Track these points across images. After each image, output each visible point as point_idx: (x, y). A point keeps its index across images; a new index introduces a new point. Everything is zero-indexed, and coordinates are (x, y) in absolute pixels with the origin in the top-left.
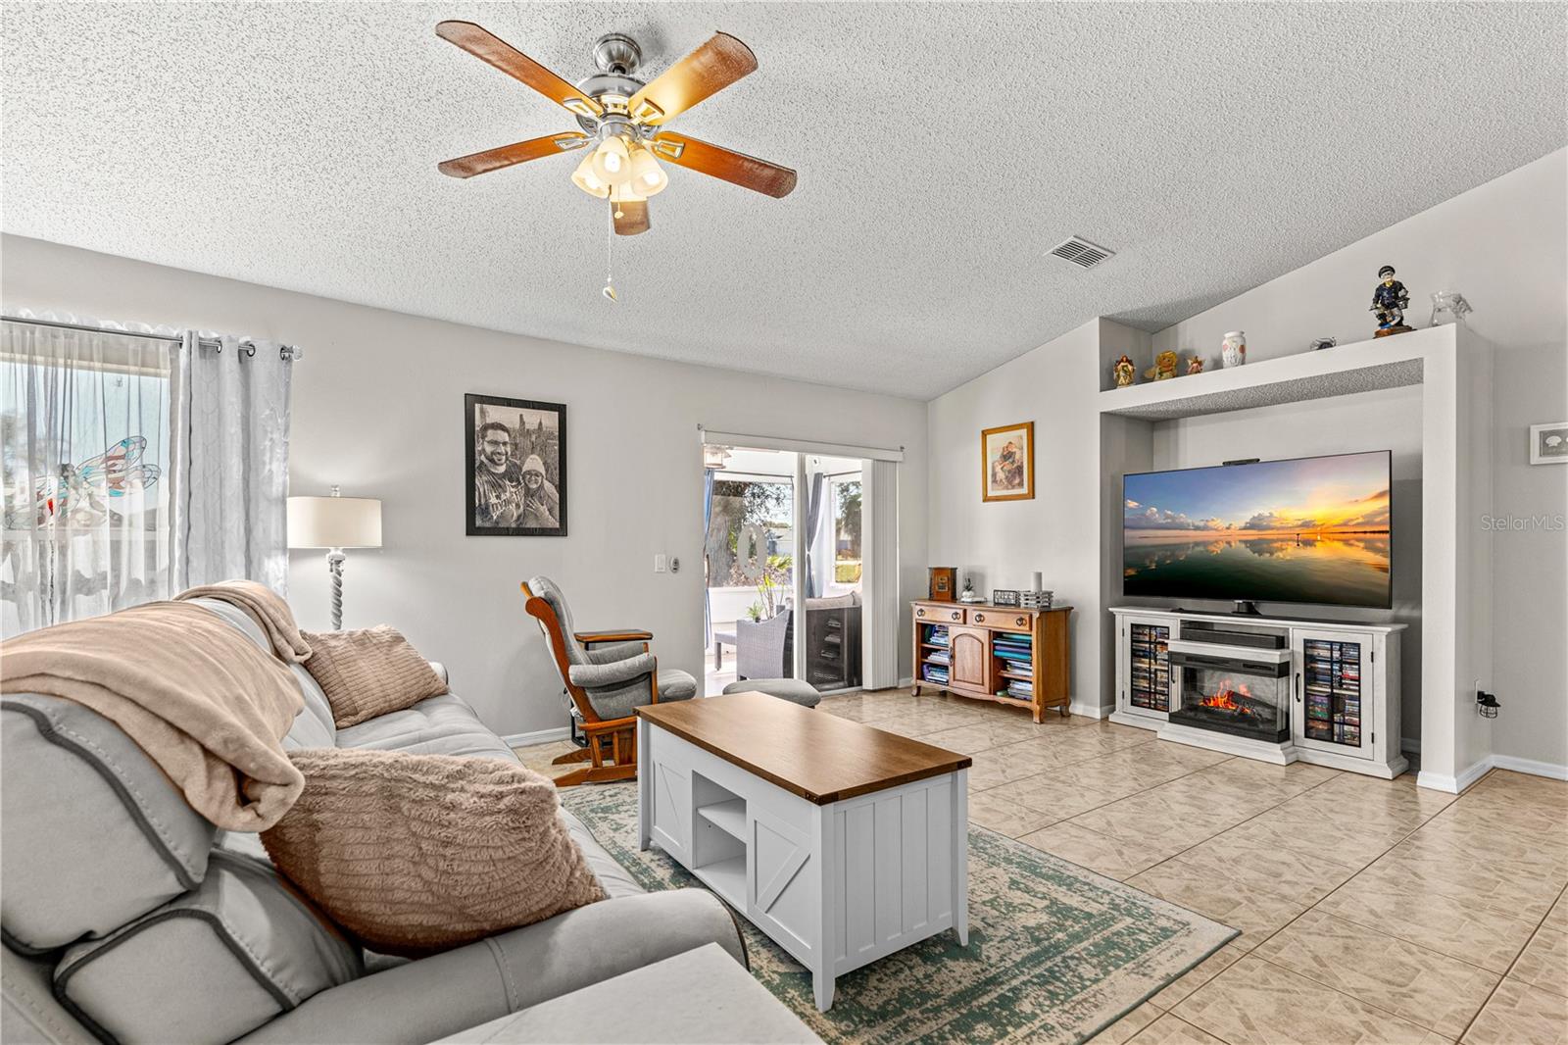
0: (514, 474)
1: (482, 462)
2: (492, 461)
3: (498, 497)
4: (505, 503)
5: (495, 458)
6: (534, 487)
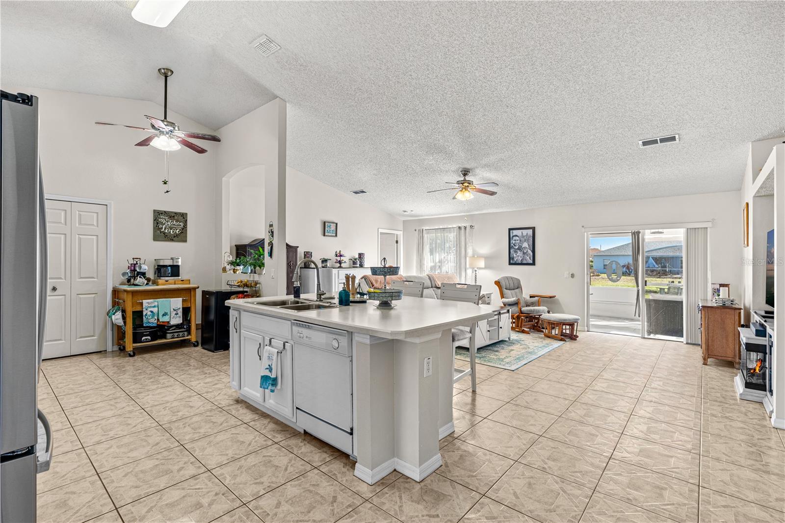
1: (512, 246)
2: (515, 245)
3: (516, 255)
6: (525, 251)
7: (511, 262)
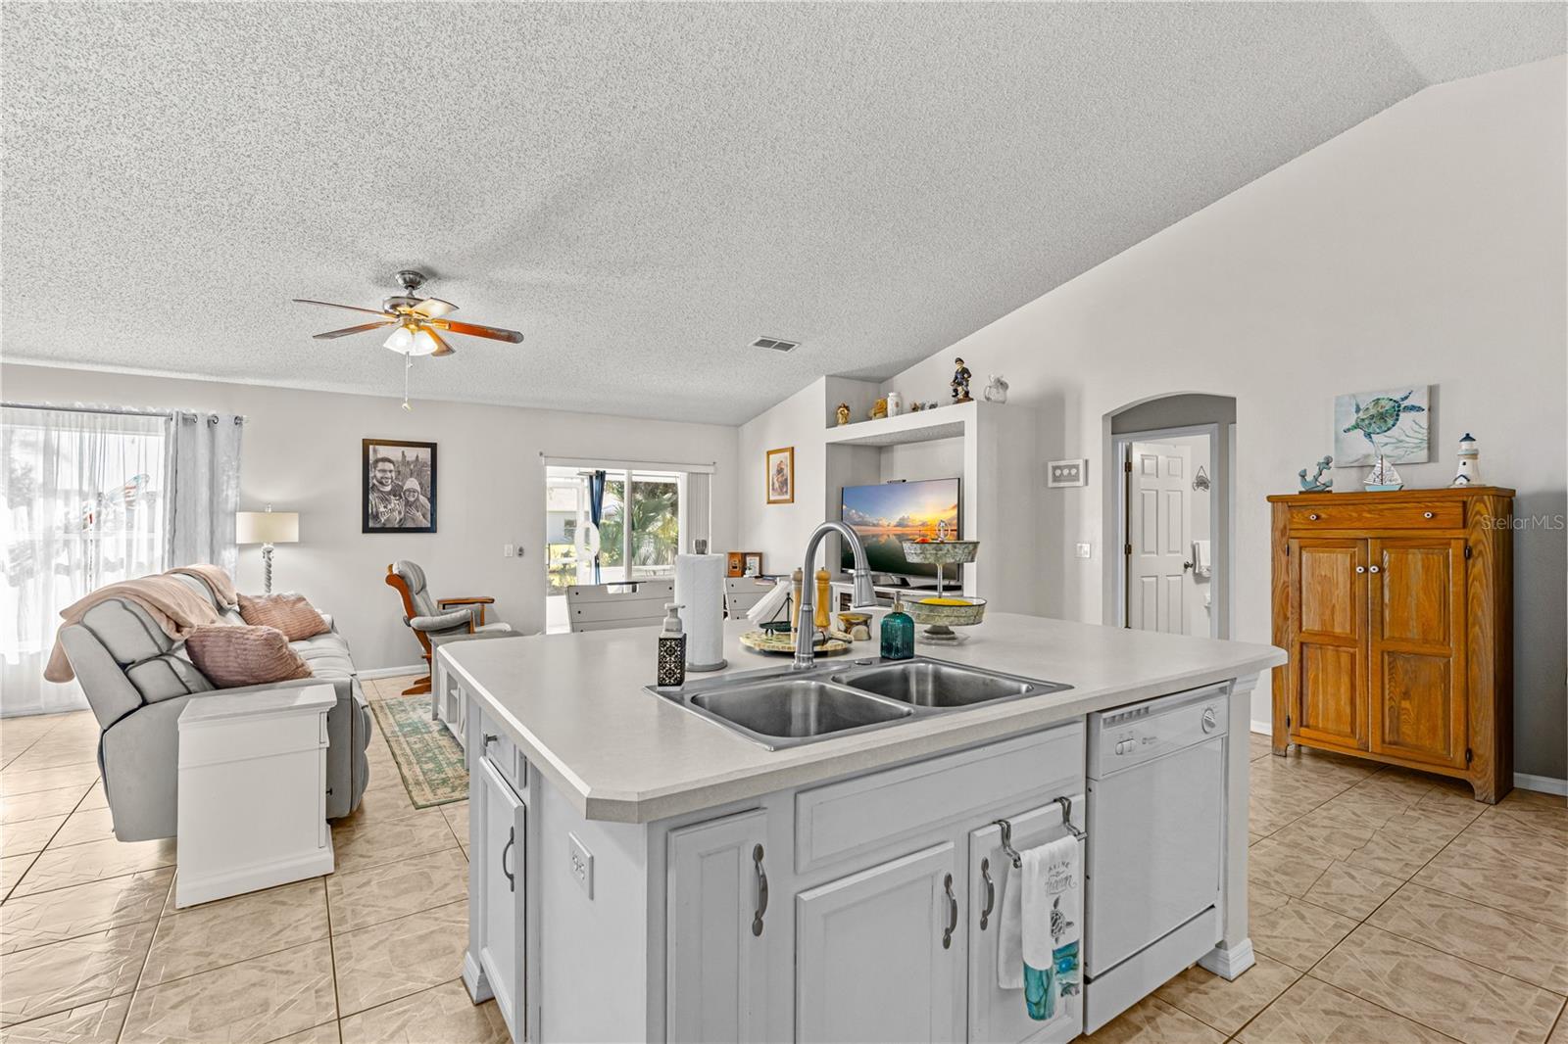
0: (397, 492)
1: (374, 485)
2: (381, 483)
3: (385, 507)
4: (391, 511)
5: (384, 481)
6: (412, 499)
7: (371, 525)
